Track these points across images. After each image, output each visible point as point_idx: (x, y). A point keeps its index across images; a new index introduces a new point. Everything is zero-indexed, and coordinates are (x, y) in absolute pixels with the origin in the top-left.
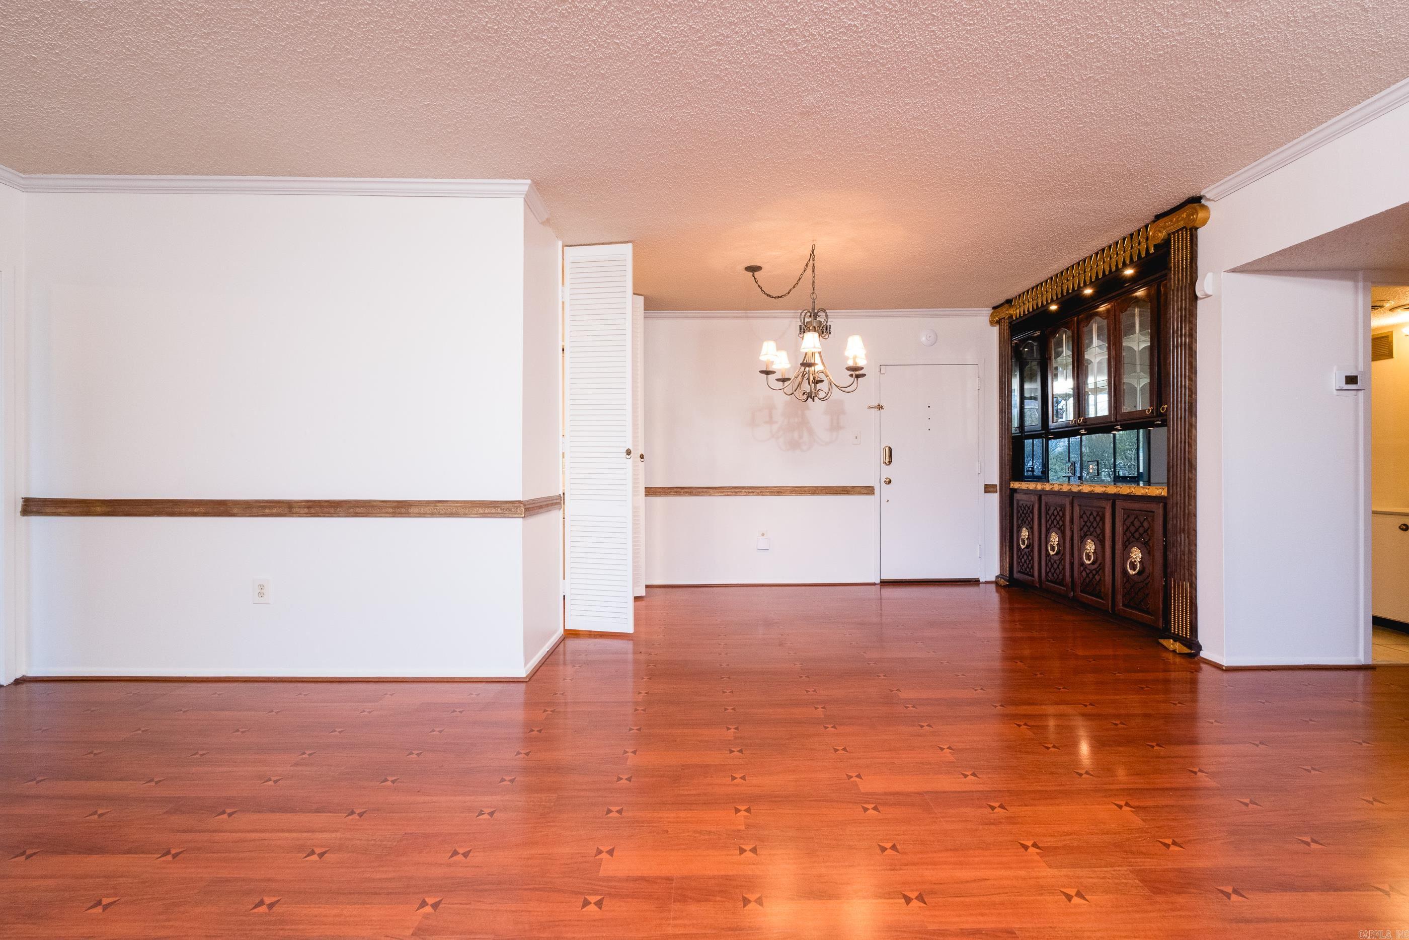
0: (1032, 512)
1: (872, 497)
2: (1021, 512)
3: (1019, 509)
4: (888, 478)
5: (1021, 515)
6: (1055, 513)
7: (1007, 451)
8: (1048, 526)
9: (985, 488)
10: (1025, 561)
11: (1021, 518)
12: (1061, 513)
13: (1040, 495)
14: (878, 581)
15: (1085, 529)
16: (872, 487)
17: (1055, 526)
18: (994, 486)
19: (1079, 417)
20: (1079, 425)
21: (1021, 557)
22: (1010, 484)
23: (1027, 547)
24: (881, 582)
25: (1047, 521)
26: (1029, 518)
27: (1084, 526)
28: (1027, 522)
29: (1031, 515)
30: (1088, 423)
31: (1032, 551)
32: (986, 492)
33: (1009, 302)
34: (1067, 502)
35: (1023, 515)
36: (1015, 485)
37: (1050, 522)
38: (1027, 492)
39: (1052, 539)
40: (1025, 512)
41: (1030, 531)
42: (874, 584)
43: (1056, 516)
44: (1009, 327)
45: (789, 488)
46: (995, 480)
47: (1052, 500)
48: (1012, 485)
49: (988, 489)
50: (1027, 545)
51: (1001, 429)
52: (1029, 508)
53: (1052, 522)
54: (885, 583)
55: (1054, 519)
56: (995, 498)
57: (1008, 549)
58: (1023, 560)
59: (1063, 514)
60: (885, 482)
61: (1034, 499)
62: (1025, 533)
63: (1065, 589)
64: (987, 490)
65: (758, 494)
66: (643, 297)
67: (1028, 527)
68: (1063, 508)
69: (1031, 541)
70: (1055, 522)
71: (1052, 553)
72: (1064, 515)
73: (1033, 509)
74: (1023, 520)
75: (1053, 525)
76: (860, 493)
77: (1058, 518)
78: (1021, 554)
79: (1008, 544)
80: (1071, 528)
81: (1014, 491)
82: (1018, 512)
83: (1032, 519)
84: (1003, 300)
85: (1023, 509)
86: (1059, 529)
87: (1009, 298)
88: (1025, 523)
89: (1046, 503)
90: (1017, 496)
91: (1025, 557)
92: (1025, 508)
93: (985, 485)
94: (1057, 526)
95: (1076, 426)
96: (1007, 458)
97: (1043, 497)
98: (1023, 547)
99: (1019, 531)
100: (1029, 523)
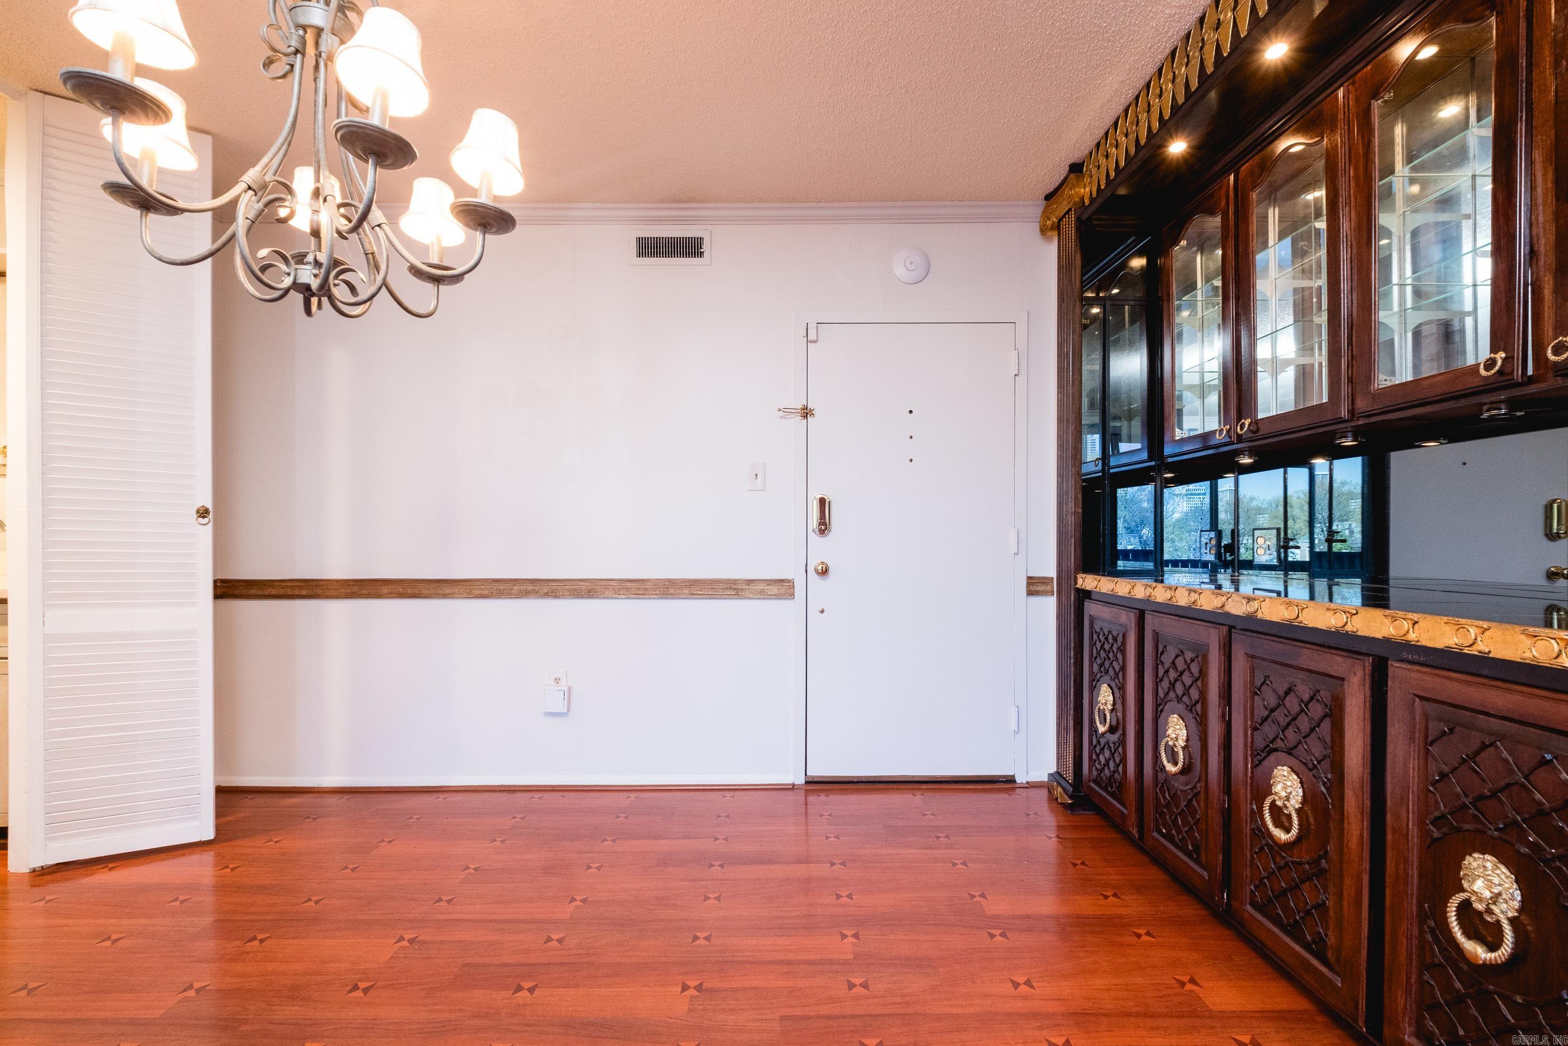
0: (1122, 650)
1: (791, 602)
2: (1099, 645)
3: (1095, 637)
4: (823, 563)
5: (1098, 653)
6: (1180, 663)
7: (1071, 506)
8: (1161, 694)
9: (1029, 584)
10: (1107, 764)
11: (1099, 661)
12: (1195, 668)
13: (1141, 611)
14: (801, 780)
15: (1269, 730)
16: (789, 581)
17: (1179, 700)
18: (1045, 581)
19: (1240, 417)
20: (1240, 438)
21: (1098, 749)
22: (1076, 579)
23: (1112, 730)
24: (807, 782)
25: (1158, 681)
26: (1115, 664)
27: (1265, 720)
28: (1111, 672)
29: (1119, 656)
30: (1264, 430)
31: (1123, 742)
32: (1030, 593)
33: (1076, 168)
34: (1213, 640)
35: (1103, 654)
36: (1088, 582)
37: (1165, 684)
38: (1112, 601)
39: (1170, 732)
40: (1107, 647)
41: (1117, 695)
42: (793, 787)
43: (1182, 673)
44: (1078, 229)
45: (612, 583)
46: (1050, 571)
47: (1170, 627)
48: (1080, 581)
49: (1035, 586)
50: (1111, 725)
51: (1060, 458)
52: (1115, 639)
53: (1172, 685)
54: (816, 785)
55: (1176, 680)
56: (1048, 606)
57: (1071, 723)
58: (1102, 758)
59: (1200, 671)
60: (816, 571)
61: (1127, 619)
62: (1105, 696)
63: (1205, 874)
64: (1033, 588)
65: (547, 595)
66: (209, 138)
67: (1113, 684)
68: (1202, 655)
69: (1120, 714)
70: (1179, 689)
71: (1171, 768)
72: (1203, 674)
73: (1124, 643)
74: (1101, 665)
75: (1172, 695)
76: (763, 595)
77: (1187, 679)
78: (1099, 742)
79: (1072, 712)
80: (1223, 716)
81: (1085, 595)
82: (1092, 644)
83: (1123, 668)
84: (1064, 171)
85: (1102, 639)
86: (1190, 708)
87: (1076, 157)
88: (1107, 672)
89: (1156, 636)
90: (1091, 608)
91: (1107, 753)
92: (1106, 639)
93: (1029, 578)
94: (1185, 699)
95: (1231, 443)
96: (1071, 520)
97: (1148, 618)
98: (1102, 729)
99: (1093, 689)
100: (1117, 674)
